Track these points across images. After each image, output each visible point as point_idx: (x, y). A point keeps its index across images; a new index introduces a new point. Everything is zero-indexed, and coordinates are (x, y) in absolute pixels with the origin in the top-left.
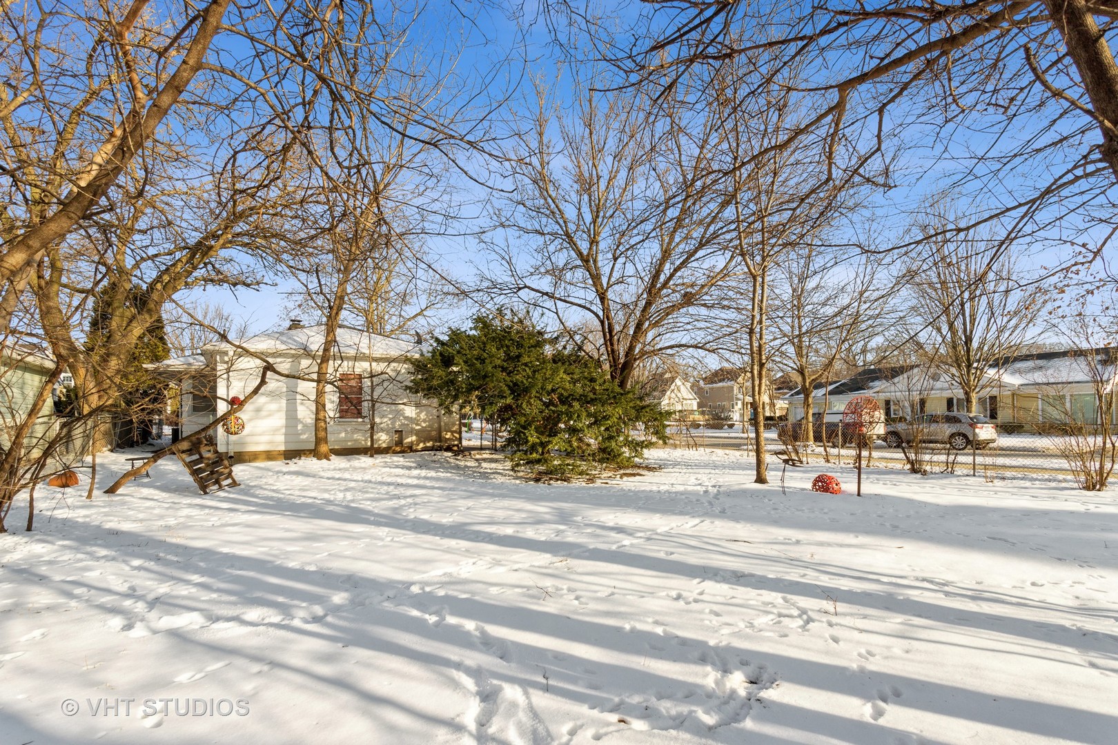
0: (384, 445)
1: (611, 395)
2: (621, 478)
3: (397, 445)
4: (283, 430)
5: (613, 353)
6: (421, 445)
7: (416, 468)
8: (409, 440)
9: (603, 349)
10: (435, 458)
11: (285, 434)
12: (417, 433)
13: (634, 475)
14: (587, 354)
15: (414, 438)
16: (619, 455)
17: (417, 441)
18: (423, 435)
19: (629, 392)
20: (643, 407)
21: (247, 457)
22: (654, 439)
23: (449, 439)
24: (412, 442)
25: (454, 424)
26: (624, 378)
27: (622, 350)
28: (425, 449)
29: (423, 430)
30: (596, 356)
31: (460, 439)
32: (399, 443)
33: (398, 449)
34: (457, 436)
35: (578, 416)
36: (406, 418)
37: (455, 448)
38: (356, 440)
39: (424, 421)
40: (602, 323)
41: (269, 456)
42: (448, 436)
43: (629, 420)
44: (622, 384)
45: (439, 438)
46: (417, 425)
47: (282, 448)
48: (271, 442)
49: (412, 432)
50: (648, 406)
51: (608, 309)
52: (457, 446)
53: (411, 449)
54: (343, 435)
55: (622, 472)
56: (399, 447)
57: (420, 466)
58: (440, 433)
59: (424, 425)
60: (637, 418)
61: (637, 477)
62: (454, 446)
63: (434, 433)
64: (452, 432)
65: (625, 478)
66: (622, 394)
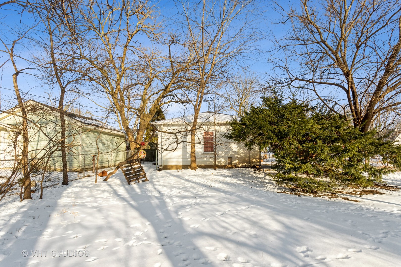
0: (223, 164)
1: (353, 136)
2: (361, 194)
3: (229, 164)
4: (182, 157)
5: (356, 111)
6: (241, 165)
7: (230, 177)
8: (234, 162)
9: (348, 109)
10: (244, 172)
11: (182, 158)
12: (238, 159)
13: (373, 193)
14: (336, 112)
15: (237, 161)
16: (359, 179)
17: (239, 162)
18: (242, 160)
19: (368, 134)
20: (381, 145)
21: (169, 168)
22: (391, 166)
23: (254, 162)
24: (236, 163)
25: (257, 155)
26: (365, 125)
27: (363, 108)
28: (242, 167)
29: (242, 157)
30: (342, 113)
31: (260, 162)
32: (230, 163)
33: (230, 166)
34: (259, 161)
35: (322, 150)
36: (233, 152)
37: (258, 167)
38: (211, 162)
39: (242, 153)
40: (347, 92)
41: (177, 167)
42: (254, 160)
43: (369, 153)
44: (363, 130)
45: (249, 162)
46: (239, 155)
47: (181, 164)
48: (177, 162)
49: (236, 158)
50: (386, 143)
51: (352, 83)
52: (259, 165)
53: (235, 166)
54: (205, 159)
55: (362, 189)
56: (229, 166)
57: (233, 176)
58: (250, 159)
59: (242, 155)
60: (376, 152)
61: (376, 195)
62: (257, 165)
63: (247, 159)
64: (256, 159)
65: (364, 196)
66: (362, 135)
